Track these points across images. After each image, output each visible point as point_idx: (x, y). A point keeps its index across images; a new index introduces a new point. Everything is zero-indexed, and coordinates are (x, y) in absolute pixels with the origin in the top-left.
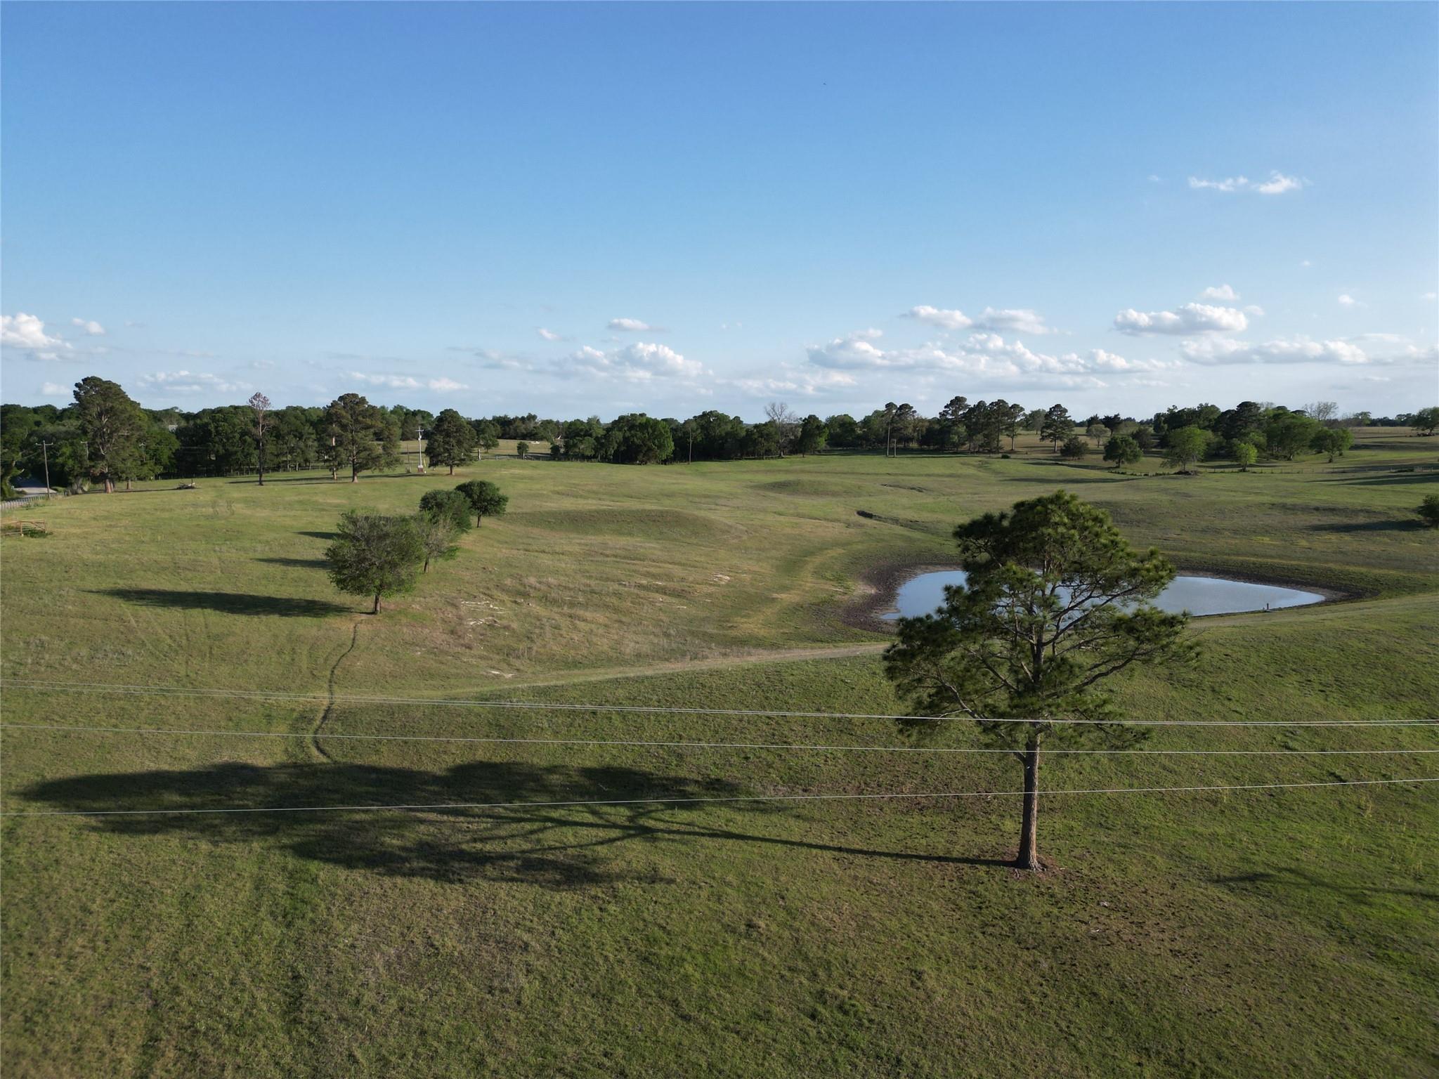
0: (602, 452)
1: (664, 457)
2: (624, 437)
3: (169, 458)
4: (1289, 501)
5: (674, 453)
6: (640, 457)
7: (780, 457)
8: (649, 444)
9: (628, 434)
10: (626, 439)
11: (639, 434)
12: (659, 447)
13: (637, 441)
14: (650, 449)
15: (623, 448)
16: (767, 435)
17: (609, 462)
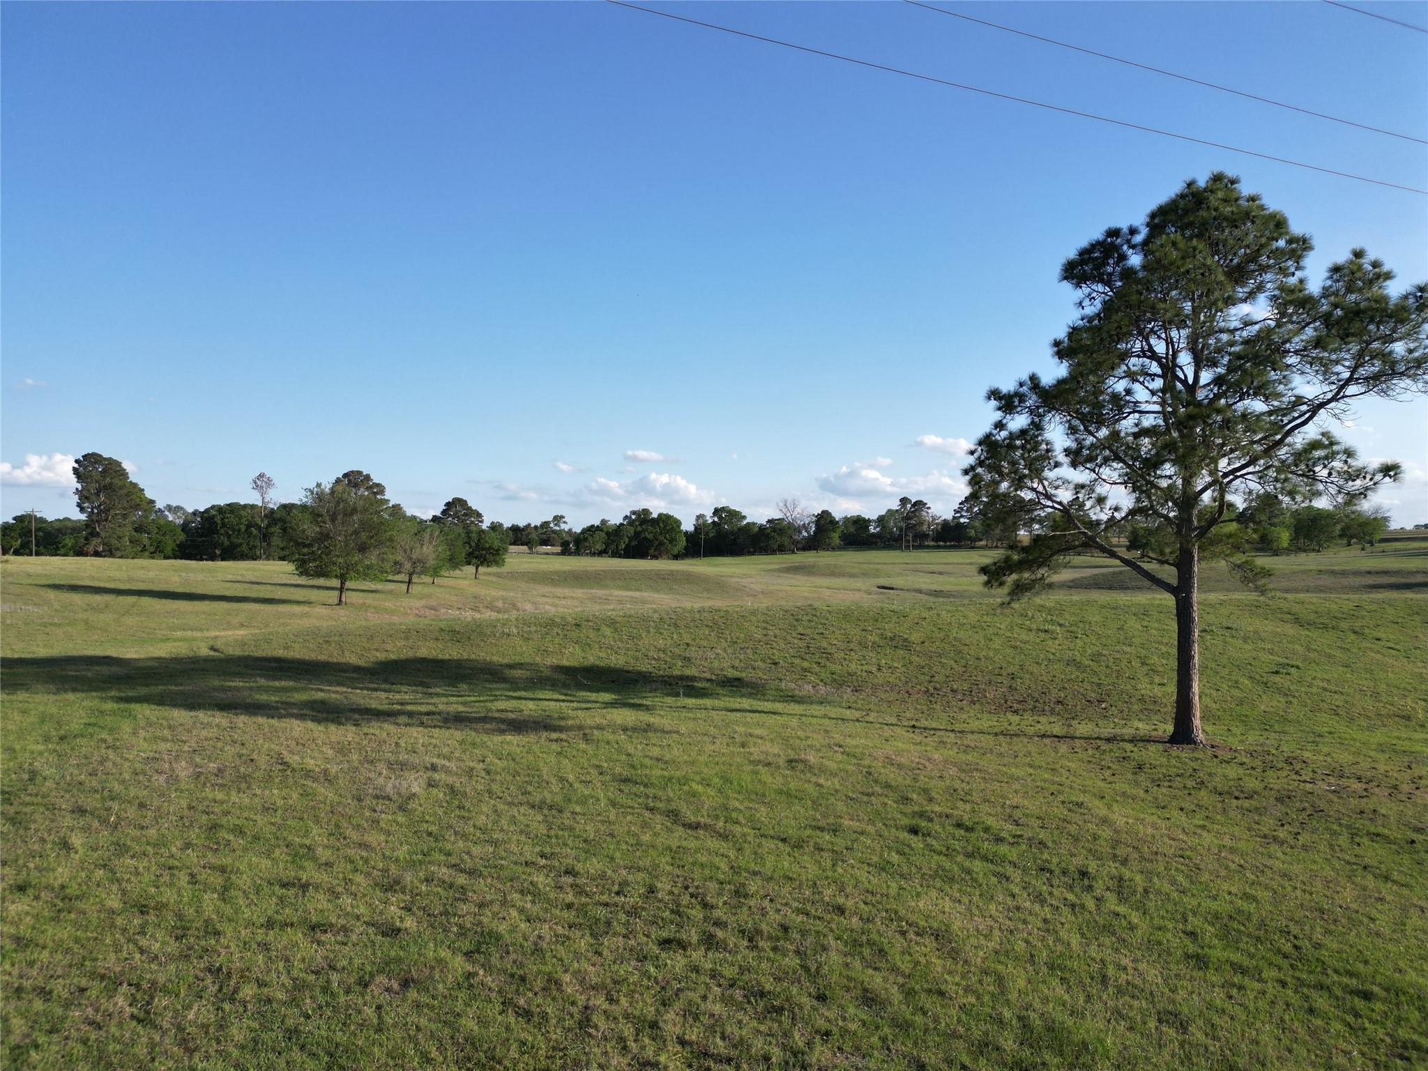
0: (613, 547)
1: (676, 551)
2: (635, 532)
3: (173, 550)
4: (1336, 568)
5: (686, 548)
6: (651, 551)
7: (793, 552)
8: (662, 538)
9: (639, 529)
10: (637, 534)
11: (650, 528)
12: (671, 541)
13: (650, 536)
14: (661, 544)
15: (633, 543)
16: (780, 530)
17: (620, 557)
